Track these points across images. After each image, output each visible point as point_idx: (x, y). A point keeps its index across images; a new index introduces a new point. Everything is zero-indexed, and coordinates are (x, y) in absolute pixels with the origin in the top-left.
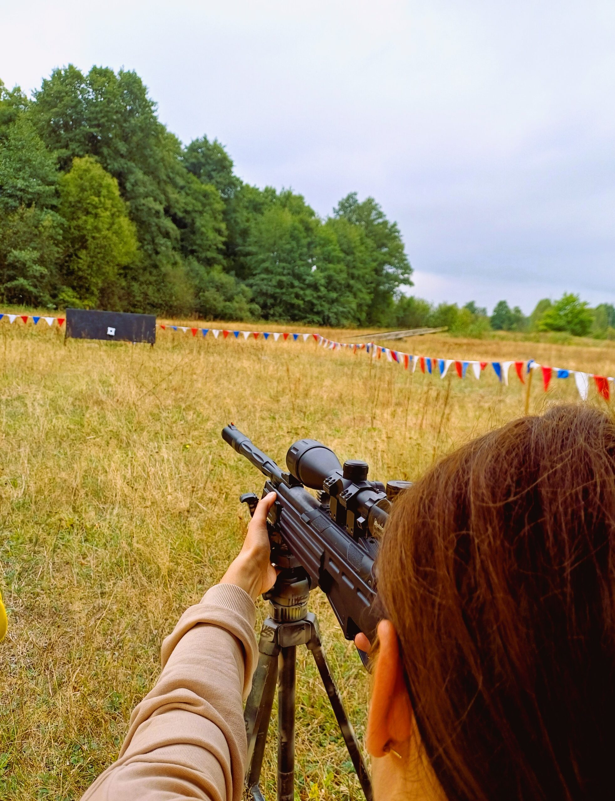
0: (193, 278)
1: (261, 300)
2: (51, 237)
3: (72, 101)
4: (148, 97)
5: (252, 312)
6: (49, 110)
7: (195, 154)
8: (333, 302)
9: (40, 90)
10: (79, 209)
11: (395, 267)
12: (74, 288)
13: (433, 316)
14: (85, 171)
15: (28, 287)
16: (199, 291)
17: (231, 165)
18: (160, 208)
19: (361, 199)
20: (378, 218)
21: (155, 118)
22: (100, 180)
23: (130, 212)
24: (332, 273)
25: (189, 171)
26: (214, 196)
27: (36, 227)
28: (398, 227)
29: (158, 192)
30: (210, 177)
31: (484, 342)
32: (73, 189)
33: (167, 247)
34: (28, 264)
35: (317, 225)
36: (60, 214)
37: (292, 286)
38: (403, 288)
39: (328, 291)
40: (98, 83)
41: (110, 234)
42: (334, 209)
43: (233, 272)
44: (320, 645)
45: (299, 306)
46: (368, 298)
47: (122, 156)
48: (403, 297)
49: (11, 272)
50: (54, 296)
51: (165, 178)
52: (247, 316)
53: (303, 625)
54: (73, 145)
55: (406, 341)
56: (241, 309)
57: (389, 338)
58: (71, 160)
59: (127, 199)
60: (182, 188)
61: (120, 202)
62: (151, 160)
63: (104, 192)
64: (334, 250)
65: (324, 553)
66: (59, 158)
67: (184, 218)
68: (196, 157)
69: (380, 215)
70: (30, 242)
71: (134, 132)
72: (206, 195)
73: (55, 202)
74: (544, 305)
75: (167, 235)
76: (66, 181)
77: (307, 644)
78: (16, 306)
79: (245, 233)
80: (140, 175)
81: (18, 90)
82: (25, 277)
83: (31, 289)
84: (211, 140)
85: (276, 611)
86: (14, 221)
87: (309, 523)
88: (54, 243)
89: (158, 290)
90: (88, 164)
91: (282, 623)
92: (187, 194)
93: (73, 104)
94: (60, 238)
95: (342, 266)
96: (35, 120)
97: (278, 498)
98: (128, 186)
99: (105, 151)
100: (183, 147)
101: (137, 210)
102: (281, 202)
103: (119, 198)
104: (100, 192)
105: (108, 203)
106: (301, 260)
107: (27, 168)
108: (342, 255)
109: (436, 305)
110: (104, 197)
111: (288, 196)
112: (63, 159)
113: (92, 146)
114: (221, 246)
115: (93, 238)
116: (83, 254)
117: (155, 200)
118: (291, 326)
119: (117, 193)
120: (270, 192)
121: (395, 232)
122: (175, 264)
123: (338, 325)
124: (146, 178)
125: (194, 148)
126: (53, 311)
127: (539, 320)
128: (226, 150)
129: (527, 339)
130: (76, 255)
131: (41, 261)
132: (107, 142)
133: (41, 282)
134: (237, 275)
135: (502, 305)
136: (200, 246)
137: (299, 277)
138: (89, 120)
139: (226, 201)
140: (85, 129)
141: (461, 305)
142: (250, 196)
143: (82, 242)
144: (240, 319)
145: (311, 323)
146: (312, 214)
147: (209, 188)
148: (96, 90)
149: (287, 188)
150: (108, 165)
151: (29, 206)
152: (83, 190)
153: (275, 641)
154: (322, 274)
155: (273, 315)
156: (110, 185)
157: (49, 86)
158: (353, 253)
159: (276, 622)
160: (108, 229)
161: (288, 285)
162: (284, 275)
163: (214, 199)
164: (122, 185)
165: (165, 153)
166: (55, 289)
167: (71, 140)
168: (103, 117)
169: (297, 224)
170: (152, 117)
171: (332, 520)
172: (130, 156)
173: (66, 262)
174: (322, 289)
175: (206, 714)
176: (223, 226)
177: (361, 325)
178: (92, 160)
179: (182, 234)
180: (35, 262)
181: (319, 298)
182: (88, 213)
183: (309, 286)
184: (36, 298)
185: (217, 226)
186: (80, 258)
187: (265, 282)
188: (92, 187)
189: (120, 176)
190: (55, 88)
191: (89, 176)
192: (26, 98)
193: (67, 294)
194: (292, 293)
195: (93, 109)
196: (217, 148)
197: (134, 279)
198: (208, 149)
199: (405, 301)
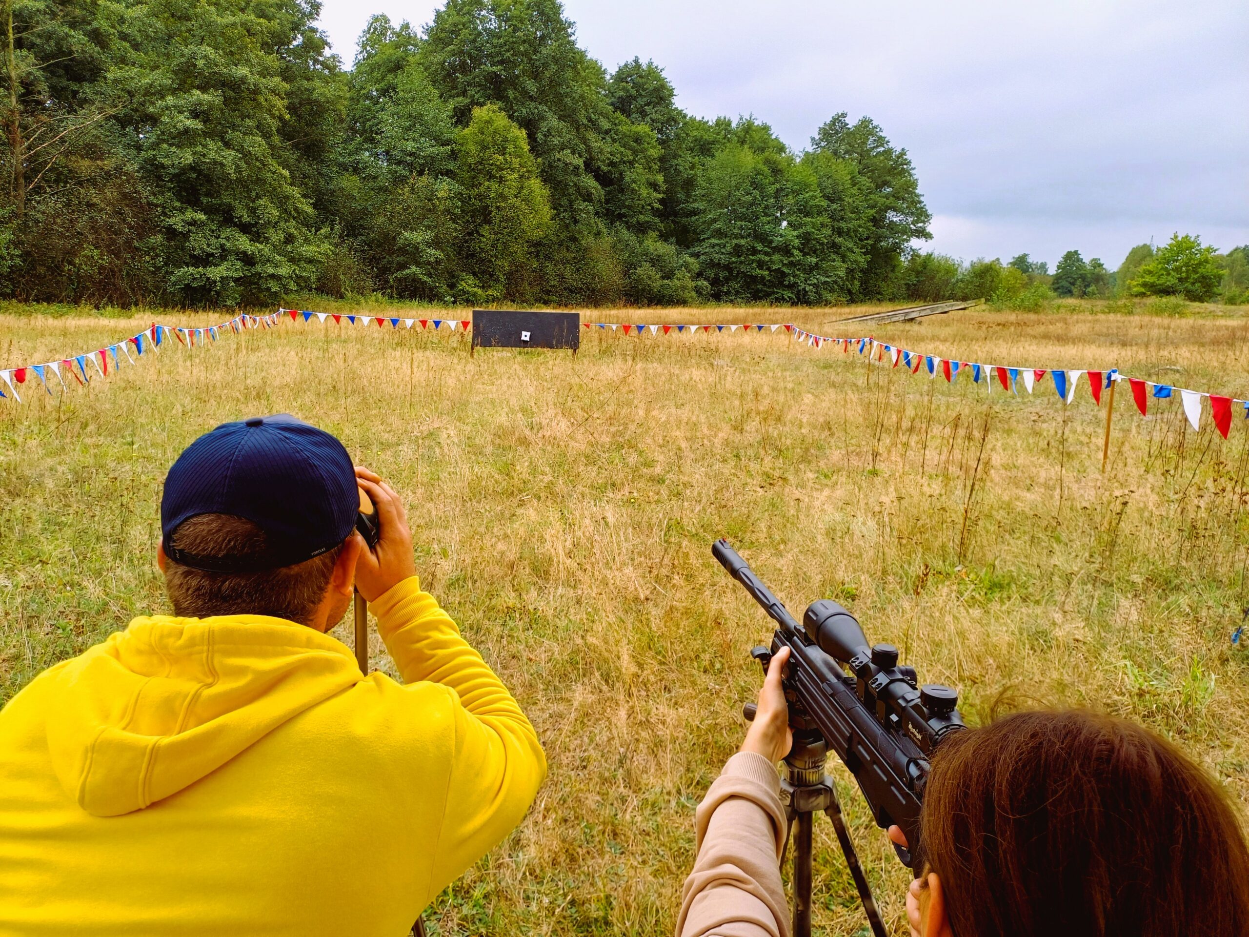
0: (622, 250)
1: (711, 273)
2: (448, 211)
3: (470, 35)
4: (563, 17)
5: (698, 290)
6: (443, 48)
7: (624, 84)
8: (811, 269)
9: (432, 24)
10: (480, 171)
11: (903, 213)
12: (475, 274)
13: (962, 281)
14: (487, 122)
15: (421, 276)
16: (628, 268)
17: (671, 95)
18: (580, 162)
19: (852, 122)
20: (877, 147)
21: (573, 43)
22: (505, 133)
23: (543, 171)
24: (809, 229)
25: (616, 109)
26: (647, 139)
27: (429, 200)
28: (908, 156)
29: (577, 141)
30: (643, 114)
31: (1042, 317)
32: (472, 148)
33: (588, 213)
34: (421, 247)
35: (789, 165)
36: (457, 181)
37: (755, 251)
38: (915, 243)
39: (805, 254)
40: (502, 7)
41: (517, 202)
42: (813, 139)
43: (673, 239)
44: (840, 812)
45: (763, 278)
46: (862, 260)
47: (531, 98)
48: (915, 255)
49: (401, 259)
50: (452, 286)
51: (585, 121)
52: (691, 297)
53: (821, 789)
54: (472, 91)
55: (920, 323)
56: (684, 288)
57: (894, 319)
58: (470, 110)
59: (538, 156)
60: (607, 132)
61: (530, 159)
62: (568, 100)
63: (510, 148)
64: (813, 197)
65: (851, 734)
66: (455, 109)
67: (609, 171)
68: (624, 89)
69: (881, 141)
70: (423, 219)
71: (546, 65)
72: (638, 140)
73: (451, 166)
74: (1140, 255)
75: (588, 197)
76: (464, 137)
77: (825, 810)
78: (407, 301)
79: (689, 184)
80: (553, 121)
81: (406, 26)
82: (418, 264)
83: (425, 278)
84: (644, 62)
85: (792, 773)
86: (404, 194)
87: (832, 695)
88: (451, 219)
89: (578, 270)
90: (491, 114)
91: (798, 786)
92: (614, 140)
93: (472, 37)
94: (458, 211)
95: (824, 219)
96: (427, 63)
97: (792, 655)
98: (540, 136)
99: (511, 93)
100: (608, 77)
101: (550, 166)
102: (739, 137)
103: (528, 154)
104: (505, 148)
105: (516, 162)
106: (766, 215)
107: (418, 126)
108: (824, 203)
109: (967, 264)
110: (510, 155)
111: (748, 128)
112: (460, 109)
113: (494, 89)
114: (657, 205)
115: (498, 208)
116: (485, 230)
117: (573, 153)
118: (753, 306)
119: (526, 148)
120: (723, 124)
121: (902, 164)
122: (598, 234)
123: (819, 301)
124: (562, 124)
125: (622, 76)
126: (451, 305)
127: (1133, 279)
128: (664, 74)
129: (1111, 310)
130: (477, 232)
131: (436, 243)
132: (513, 82)
133: (436, 269)
134: (679, 243)
135: (1072, 258)
136: (629, 207)
137: (762, 238)
138: (491, 55)
139: (663, 143)
140: (486, 68)
141: (1006, 261)
142: (695, 133)
143: (484, 215)
144: (683, 302)
145: (780, 301)
146: (781, 149)
147: (642, 128)
148: (499, 16)
149: (746, 116)
150: (515, 111)
151: (421, 173)
152: (484, 148)
153: (792, 804)
154: (795, 233)
155: (728, 293)
156: (517, 137)
157: (443, 18)
158: (841, 199)
159: (791, 784)
160: (516, 196)
161: (748, 250)
162: (742, 237)
163: (648, 144)
164: (531, 137)
165: (586, 88)
166: (453, 277)
167: (469, 84)
168: (508, 51)
169: (761, 166)
170: (569, 42)
171: (859, 699)
172: (541, 97)
173: (466, 242)
174: (796, 252)
175: (755, 893)
176: (660, 178)
177: (852, 299)
178: (496, 107)
179: (608, 193)
180: (429, 245)
181: (792, 264)
182: (491, 177)
183: (776, 250)
184: (431, 289)
185: (652, 178)
186: (483, 236)
187: (717, 248)
188: (495, 143)
189: (529, 124)
190: (450, 20)
191: (491, 129)
192: (416, 36)
193: (468, 283)
194: (753, 261)
195: (495, 41)
196: (652, 73)
197: (548, 258)
198: (641, 77)
199: (918, 260)
